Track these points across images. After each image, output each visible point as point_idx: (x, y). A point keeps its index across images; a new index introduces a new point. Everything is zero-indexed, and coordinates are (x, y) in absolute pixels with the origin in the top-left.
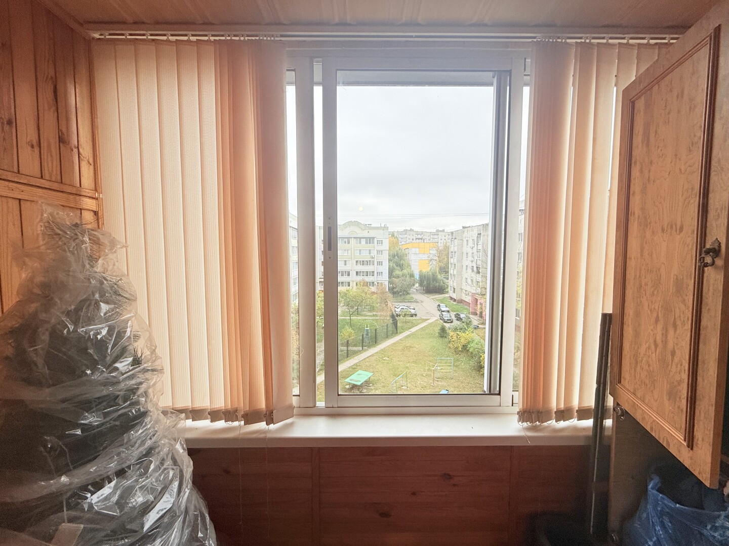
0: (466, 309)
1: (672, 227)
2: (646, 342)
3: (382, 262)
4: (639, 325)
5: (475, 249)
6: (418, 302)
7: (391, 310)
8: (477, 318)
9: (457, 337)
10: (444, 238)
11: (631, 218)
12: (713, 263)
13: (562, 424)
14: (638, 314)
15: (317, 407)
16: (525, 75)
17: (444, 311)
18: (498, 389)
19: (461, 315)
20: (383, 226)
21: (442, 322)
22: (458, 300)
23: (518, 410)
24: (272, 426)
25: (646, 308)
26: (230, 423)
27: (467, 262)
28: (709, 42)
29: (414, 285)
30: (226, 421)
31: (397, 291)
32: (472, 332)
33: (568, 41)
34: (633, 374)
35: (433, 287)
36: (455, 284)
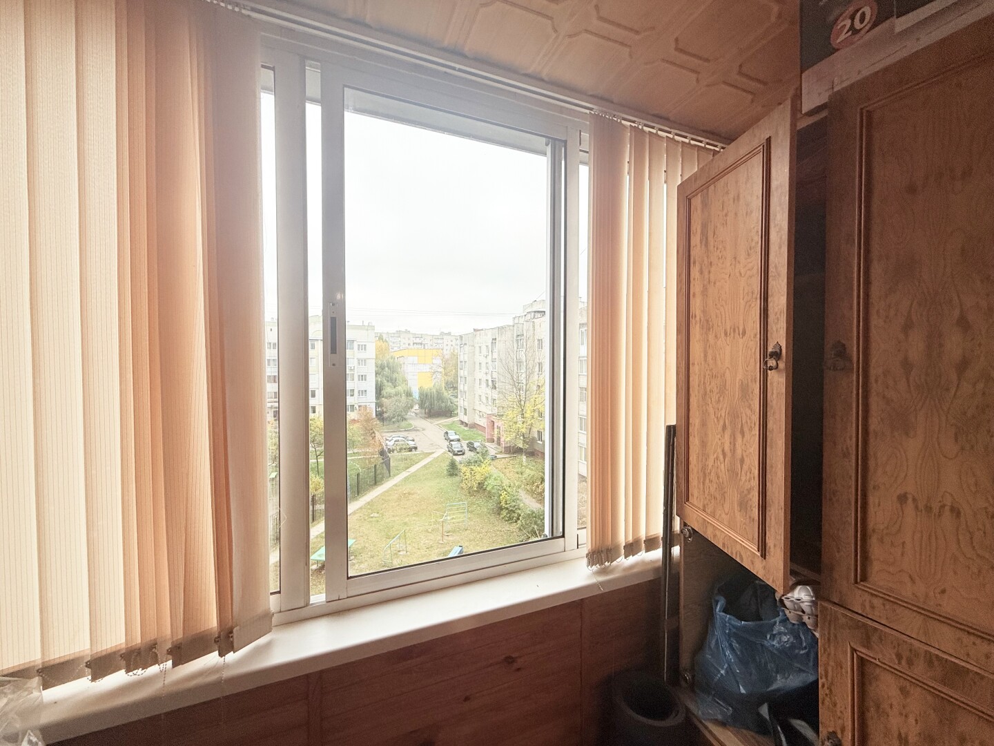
0: (481, 435)
1: (734, 331)
2: (714, 453)
3: (365, 376)
4: (706, 434)
5: (489, 357)
6: (418, 430)
7: (381, 445)
8: (494, 445)
9: (471, 473)
10: (450, 343)
11: (692, 321)
12: (777, 367)
13: (632, 560)
14: (704, 424)
15: (312, 604)
16: (581, 151)
17: (453, 441)
18: (561, 530)
19: (475, 444)
20: (366, 324)
21: (451, 455)
22: (471, 424)
23: (587, 552)
24: (231, 657)
25: (712, 416)
26: (140, 671)
27: (480, 375)
28: (762, 150)
29: (412, 407)
30: (127, 671)
31: (389, 417)
32: (490, 465)
33: (623, 122)
34: (702, 489)
35: (436, 408)
36: (466, 404)
